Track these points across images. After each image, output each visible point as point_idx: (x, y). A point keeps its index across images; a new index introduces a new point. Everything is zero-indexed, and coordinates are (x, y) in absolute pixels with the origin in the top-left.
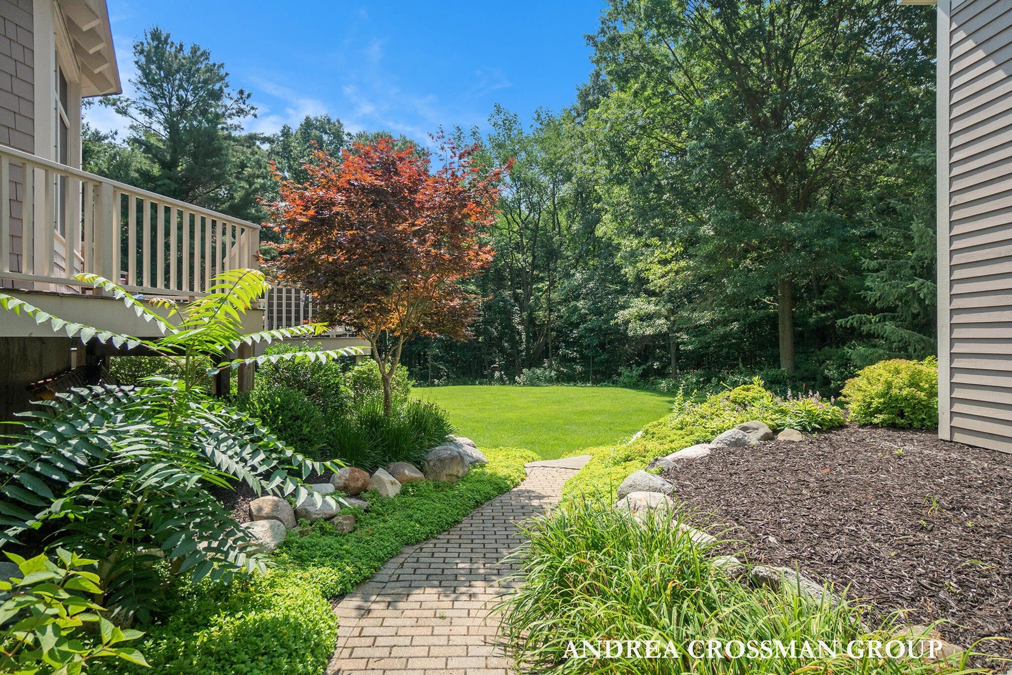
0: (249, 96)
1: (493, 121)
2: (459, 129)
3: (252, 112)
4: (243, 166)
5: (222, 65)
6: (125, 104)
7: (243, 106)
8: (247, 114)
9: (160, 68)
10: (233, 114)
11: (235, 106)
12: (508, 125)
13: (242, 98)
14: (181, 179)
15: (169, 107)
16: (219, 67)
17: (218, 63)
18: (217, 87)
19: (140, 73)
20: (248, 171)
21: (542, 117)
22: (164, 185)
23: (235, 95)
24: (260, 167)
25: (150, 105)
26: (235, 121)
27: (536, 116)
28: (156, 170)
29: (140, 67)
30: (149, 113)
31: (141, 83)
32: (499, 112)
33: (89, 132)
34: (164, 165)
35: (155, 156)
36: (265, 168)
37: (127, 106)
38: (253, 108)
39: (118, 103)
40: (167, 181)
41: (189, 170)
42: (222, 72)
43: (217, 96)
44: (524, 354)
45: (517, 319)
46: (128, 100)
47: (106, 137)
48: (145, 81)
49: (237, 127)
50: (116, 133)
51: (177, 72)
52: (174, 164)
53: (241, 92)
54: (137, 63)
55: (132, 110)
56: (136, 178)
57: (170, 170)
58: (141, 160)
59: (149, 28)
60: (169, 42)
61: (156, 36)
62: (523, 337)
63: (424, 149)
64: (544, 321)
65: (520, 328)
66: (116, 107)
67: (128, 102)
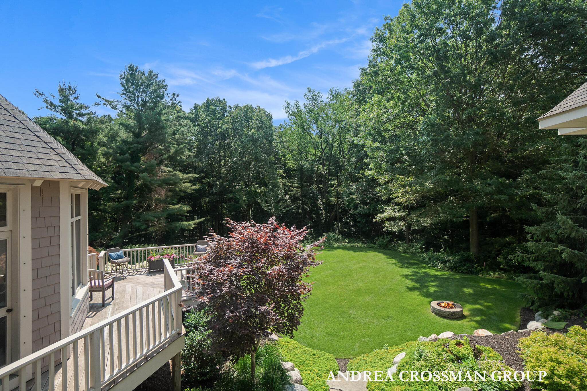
0: (178, 96)
1: (307, 96)
2: (288, 103)
3: (179, 104)
4: (174, 134)
5: (164, 81)
6: (116, 103)
7: (174, 101)
8: (177, 105)
9: (133, 85)
10: (170, 106)
12: (315, 98)
13: (174, 97)
15: (137, 104)
16: (162, 82)
17: (162, 80)
18: (162, 91)
19: (123, 89)
21: (334, 93)
22: (135, 147)
23: (171, 96)
24: (184, 135)
25: (128, 104)
26: (171, 109)
27: (330, 93)
28: (131, 138)
29: (123, 85)
30: (128, 107)
32: (310, 91)
34: (135, 135)
35: (131, 130)
36: (186, 135)
38: (180, 102)
39: (113, 103)
40: (136, 145)
41: (148, 136)
42: (165, 84)
43: (161, 96)
44: (323, 221)
45: (319, 202)
46: (117, 101)
48: (125, 92)
51: (141, 85)
52: (140, 133)
53: (174, 94)
54: (121, 83)
55: (119, 106)
56: (121, 145)
58: (124, 135)
59: (128, 65)
60: (138, 71)
61: (131, 68)
62: (323, 212)
63: (270, 114)
64: (335, 203)
65: (321, 207)
66: (111, 106)
67: (118, 102)
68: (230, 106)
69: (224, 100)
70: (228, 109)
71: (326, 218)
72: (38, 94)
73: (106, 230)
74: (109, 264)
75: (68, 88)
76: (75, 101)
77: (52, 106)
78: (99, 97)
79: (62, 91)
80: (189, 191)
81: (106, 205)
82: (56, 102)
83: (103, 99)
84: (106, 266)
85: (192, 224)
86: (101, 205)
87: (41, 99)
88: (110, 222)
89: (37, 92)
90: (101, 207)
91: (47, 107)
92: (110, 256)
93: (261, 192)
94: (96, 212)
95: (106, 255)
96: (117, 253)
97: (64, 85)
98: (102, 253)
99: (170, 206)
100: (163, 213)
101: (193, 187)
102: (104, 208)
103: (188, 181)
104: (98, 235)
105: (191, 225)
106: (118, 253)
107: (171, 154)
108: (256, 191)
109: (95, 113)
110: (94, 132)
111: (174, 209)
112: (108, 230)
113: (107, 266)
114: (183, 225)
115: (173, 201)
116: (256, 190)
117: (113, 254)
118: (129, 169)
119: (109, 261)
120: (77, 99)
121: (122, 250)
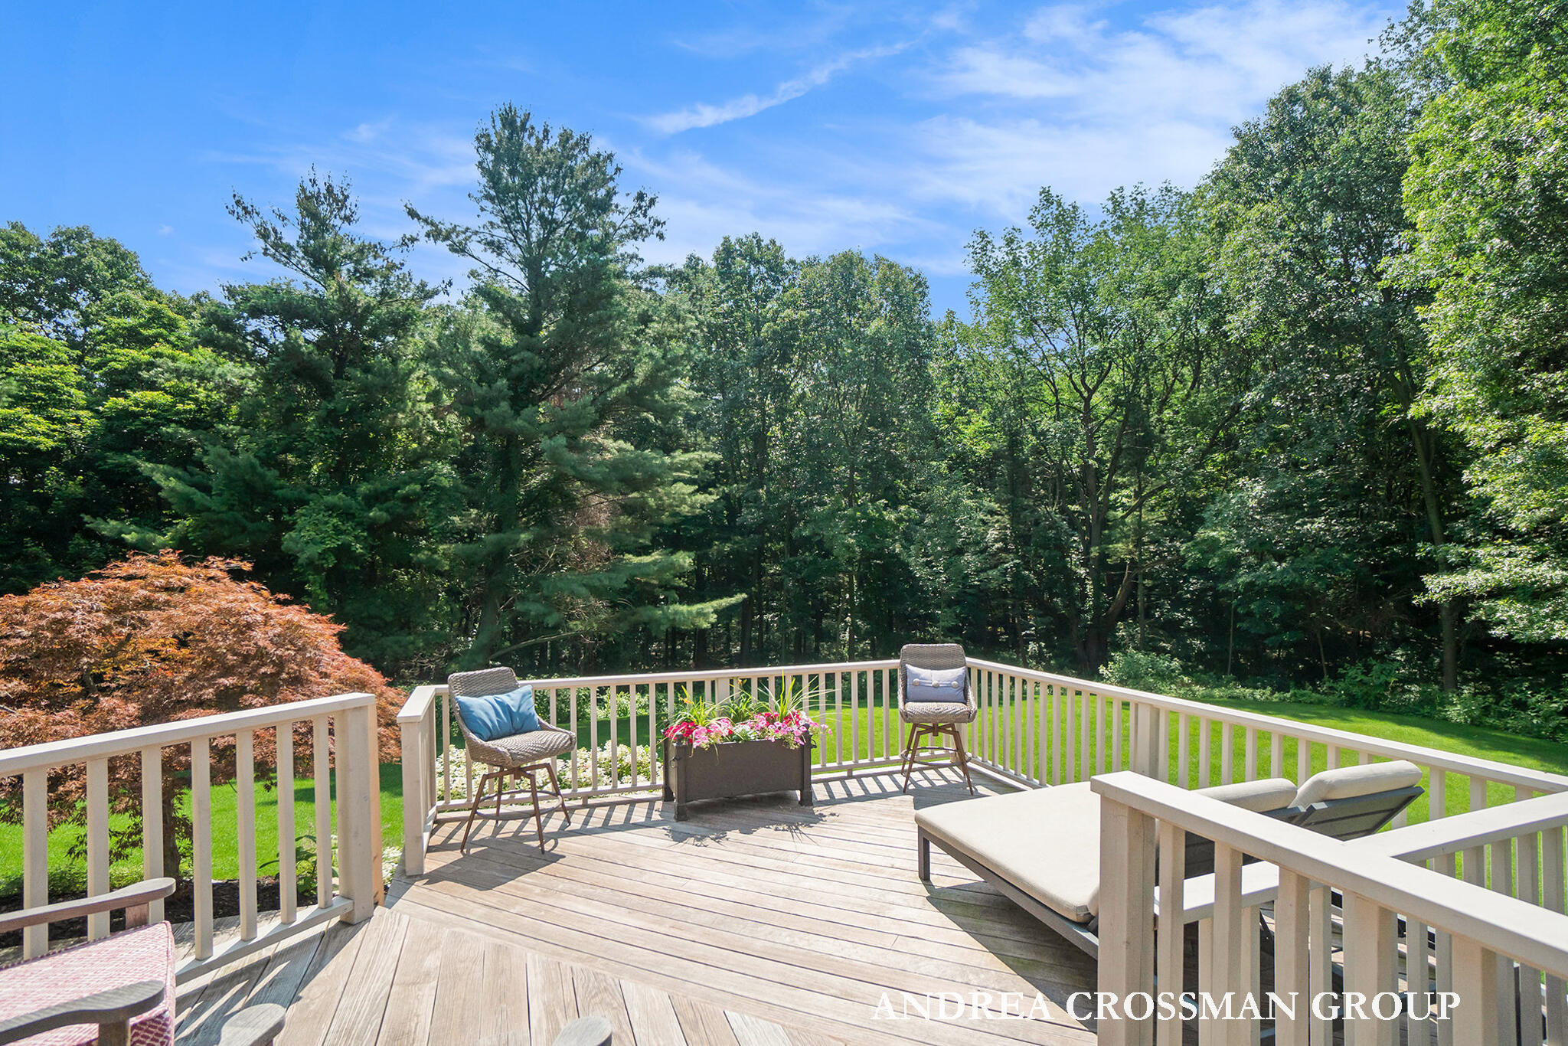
0: (652, 202)
1: (1039, 218)
3: (657, 229)
4: (645, 319)
5: (610, 157)
6: (462, 237)
7: (641, 221)
8: (648, 234)
9: (513, 172)
10: (627, 236)
11: (629, 222)
12: (1063, 224)
13: (641, 207)
14: (547, 350)
15: (527, 233)
16: (606, 160)
17: (603, 154)
18: (602, 193)
19: (484, 181)
20: (654, 328)
22: (522, 361)
23: (631, 203)
25: (500, 234)
26: (629, 247)
27: (1110, 206)
28: (508, 339)
29: (485, 171)
30: (497, 247)
31: (488, 197)
33: (412, 286)
34: (520, 328)
35: (507, 315)
37: (466, 239)
38: (657, 223)
39: (454, 236)
40: (526, 354)
41: (561, 333)
42: (611, 168)
43: (603, 206)
44: (1089, 616)
45: (1075, 557)
46: (467, 229)
47: (436, 292)
48: (493, 193)
49: (633, 257)
50: (450, 283)
51: (540, 174)
52: (535, 325)
53: (640, 197)
54: (480, 164)
55: (474, 247)
56: (481, 355)
57: (531, 336)
58: (487, 324)
59: (498, 109)
60: (528, 126)
61: (508, 120)
62: (1090, 588)
63: (918, 276)
64: (1123, 560)
65: (1082, 571)
66: (449, 242)
67: (468, 234)
68: (792, 262)
69: (773, 242)
70: (787, 268)
71: (1097, 607)
72: (240, 209)
73: (436, 628)
74: (457, 754)
75: (323, 191)
76: (346, 228)
77: (281, 251)
78: (413, 214)
79: (308, 203)
80: (685, 509)
81: (435, 551)
82: (291, 236)
83: (426, 221)
84: (439, 767)
85: (706, 613)
86: (419, 550)
87: (249, 227)
88: (447, 603)
89: (238, 203)
90: (421, 556)
91: (265, 254)
92: (464, 716)
93: (900, 520)
94: (407, 573)
95: (439, 707)
96: (503, 697)
97: (314, 182)
98: (419, 700)
99: (627, 556)
100: (614, 575)
101: (701, 498)
102: (430, 558)
103: (686, 475)
104: (413, 643)
105: (705, 615)
106: (511, 699)
107: (637, 382)
108: (881, 519)
109: (402, 265)
110: (401, 324)
111: (640, 565)
112: (442, 627)
113: (447, 763)
114: (676, 613)
115: (640, 537)
116: (881, 515)
117: (482, 706)
118: (508, 425)
119: (459, 740)
120: (350, 222)
121: (528, 685)
